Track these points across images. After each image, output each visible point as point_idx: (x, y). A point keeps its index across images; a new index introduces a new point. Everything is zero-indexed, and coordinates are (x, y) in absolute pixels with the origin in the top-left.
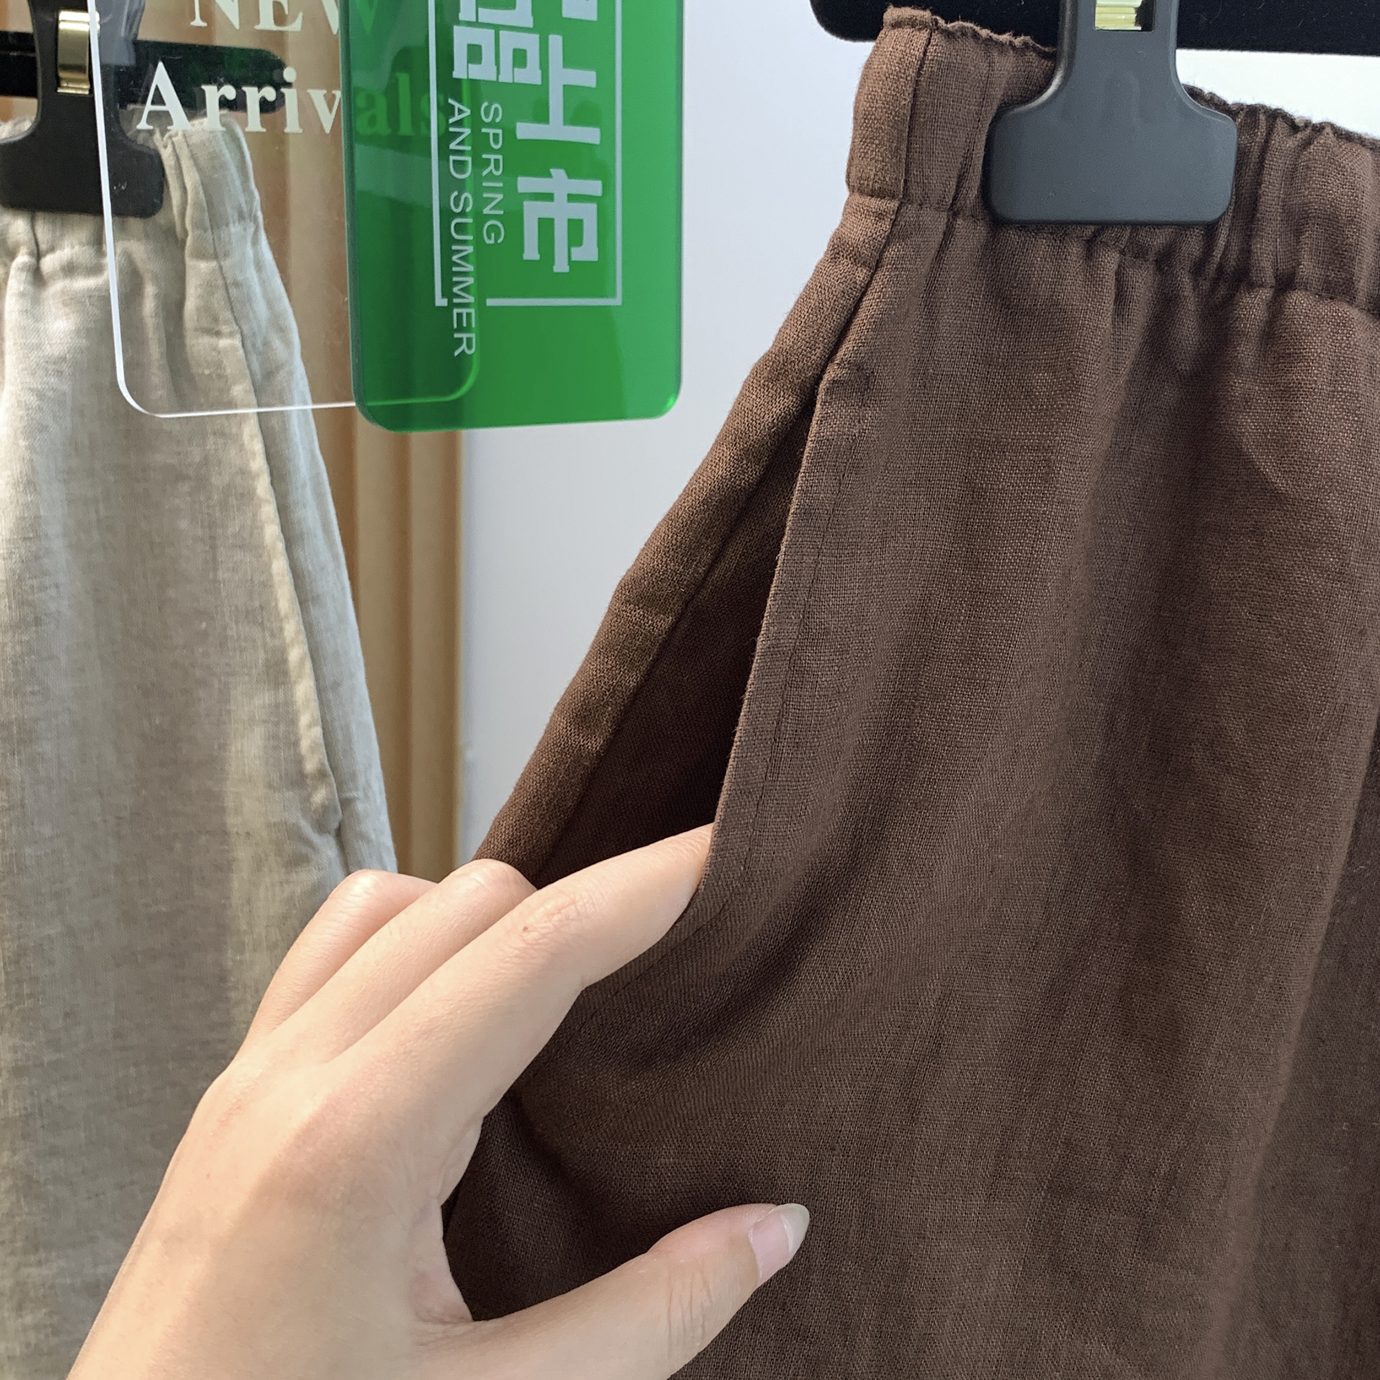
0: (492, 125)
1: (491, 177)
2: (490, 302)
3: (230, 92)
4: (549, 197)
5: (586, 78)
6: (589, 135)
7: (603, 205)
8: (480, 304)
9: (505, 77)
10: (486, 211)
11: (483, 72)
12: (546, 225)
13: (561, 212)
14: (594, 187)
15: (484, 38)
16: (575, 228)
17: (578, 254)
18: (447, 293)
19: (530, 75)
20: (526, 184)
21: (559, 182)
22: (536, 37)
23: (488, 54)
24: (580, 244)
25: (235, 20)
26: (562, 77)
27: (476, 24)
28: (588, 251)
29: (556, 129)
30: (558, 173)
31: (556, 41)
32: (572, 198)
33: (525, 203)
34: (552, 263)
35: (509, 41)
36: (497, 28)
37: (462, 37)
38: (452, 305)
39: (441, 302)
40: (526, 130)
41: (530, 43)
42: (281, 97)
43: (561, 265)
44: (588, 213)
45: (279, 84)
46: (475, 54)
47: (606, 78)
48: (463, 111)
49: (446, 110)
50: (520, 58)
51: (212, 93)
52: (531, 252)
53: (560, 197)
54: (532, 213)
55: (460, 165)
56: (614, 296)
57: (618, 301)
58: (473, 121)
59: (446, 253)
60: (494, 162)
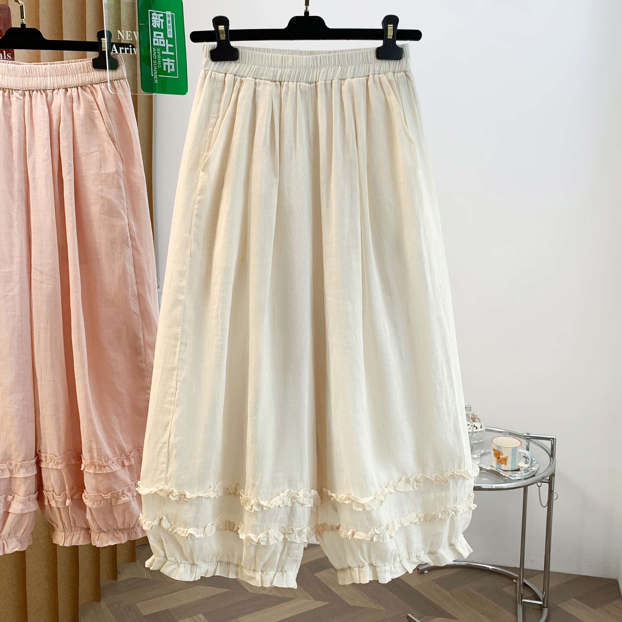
0: (159, 52)
1: (159, 59)
2: (159, 76)
3: (123, 48)
4: (167, 62)
5: (172, 46)
6: (173, 54)
7: (175, 63)
8: (158, 76)
9: (160, 45)
10: (158, 63)
11: (157, 44)
12: (167, 66)
13: (169, 64)
14: (174, 61)
15: (157, 40)
16: (171, 66)
17: (171, 70)
18: (153, 74)
19: (163, 45)
20: (164, 60)
21: (168, 60)
22: (164, 40)
23: (158, 42)
24: (172, 69)
25: (123, 38)
26: (168, 45)
27: (156, 38)
28: (173, 70)
29: (167, 52)
30: (168, 59)
31: (167, 40)
32: (170, 62)
33: (164, 63)
34: (168, 71)
35: (161, 40)
36: (159, 39)
37: (154, 40)
38: (154, 76)
39: (152, 75)
40: (163, 53)
41: (164, 41)
42: (129, 49)
43: (169, 72)
44: (173, 64)
45: (129, 47)
46: (156, 42)
47: (174, 45)
48: (154, 50)
49: (152, 49)
50: (162, 43)
51: (121, 49)
52: (165, 69)
53: (169, 62)
54: (165, 64)
55: (155, 57)
56: (177, 76)
57: (178, 77)
58: (156, 51)
59: (153, 69)
60: (159, 57)
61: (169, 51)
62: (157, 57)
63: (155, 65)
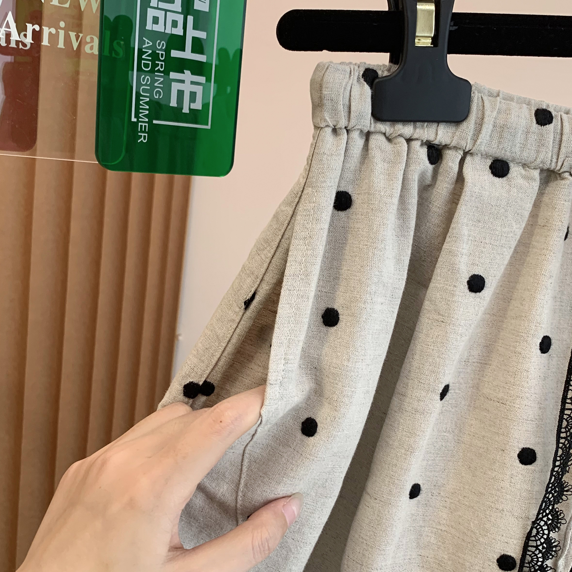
0: (161, 50)
1: (159, 71)
2: (155, 122)
4: (183, 81)
5: (202, 35)
6: (203, 58)
7: (206, 87)
8: (150, 122)
9: (168, 31)
10: (156, 84)
11: (159, 28)
12: (180, 93)
13: (187, 88)
14: (202, 79)
15: (160, 14)
16: (193, 96)
17: (193, 106)
18: (137, 116)
19: (179, 31)
20: (173, 75)
21: (187, 76)
22: (182, 16)
23: (161, 21)
24: (194, 102)
26: (192, 33)
27: (157, 8)
28: (198, 105)
29: (188, 54)
30: (187, 72)
31: (190, 19)
32: (192, 83)
33: (173, 83)
34: (182, 108)
35: (171, 17)
36: (166, 11)
37: (151, 13)
38: (138, 121)
39: (134, 119)
41: (180, 18)
43: (186, 110)
44: (199, 90)
46: (156, 20)
47: (210, 35)
48: (148, 43)
49: (142, 42)
50: (175, 24)
52: (173, 103)
53: (188, 82)
54: (175, 87)
55: (146, 66)
56: (207, 125)
57: (209, 127)
58: (153, 48)
59: (138, 100)
60: (161, 65)
61: (193, 51)
62: (155, 65)
63: (144, 90)
